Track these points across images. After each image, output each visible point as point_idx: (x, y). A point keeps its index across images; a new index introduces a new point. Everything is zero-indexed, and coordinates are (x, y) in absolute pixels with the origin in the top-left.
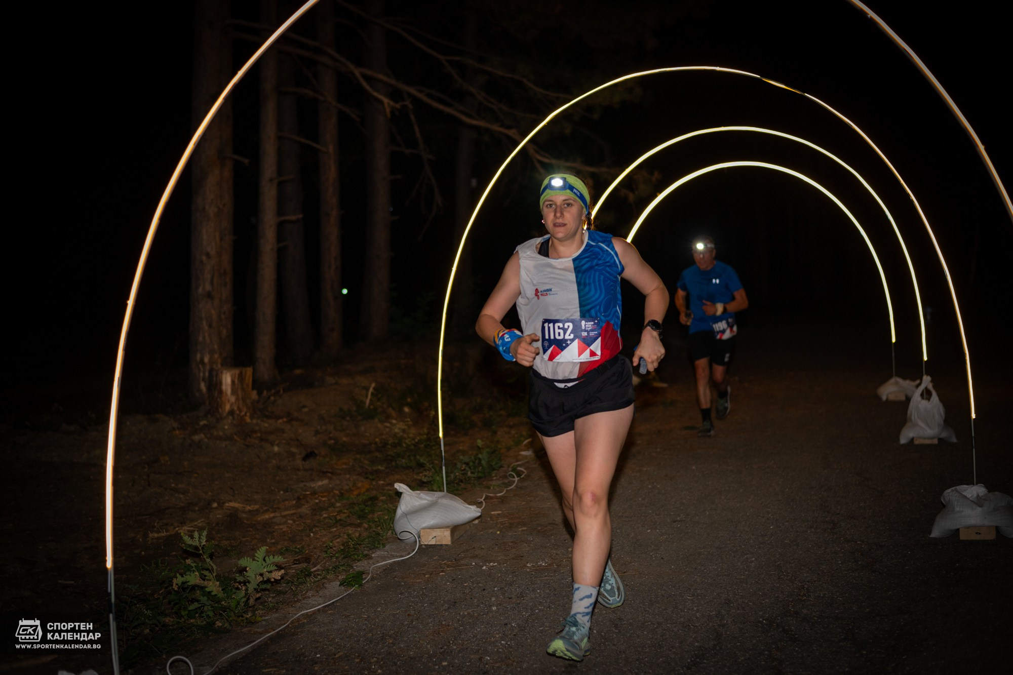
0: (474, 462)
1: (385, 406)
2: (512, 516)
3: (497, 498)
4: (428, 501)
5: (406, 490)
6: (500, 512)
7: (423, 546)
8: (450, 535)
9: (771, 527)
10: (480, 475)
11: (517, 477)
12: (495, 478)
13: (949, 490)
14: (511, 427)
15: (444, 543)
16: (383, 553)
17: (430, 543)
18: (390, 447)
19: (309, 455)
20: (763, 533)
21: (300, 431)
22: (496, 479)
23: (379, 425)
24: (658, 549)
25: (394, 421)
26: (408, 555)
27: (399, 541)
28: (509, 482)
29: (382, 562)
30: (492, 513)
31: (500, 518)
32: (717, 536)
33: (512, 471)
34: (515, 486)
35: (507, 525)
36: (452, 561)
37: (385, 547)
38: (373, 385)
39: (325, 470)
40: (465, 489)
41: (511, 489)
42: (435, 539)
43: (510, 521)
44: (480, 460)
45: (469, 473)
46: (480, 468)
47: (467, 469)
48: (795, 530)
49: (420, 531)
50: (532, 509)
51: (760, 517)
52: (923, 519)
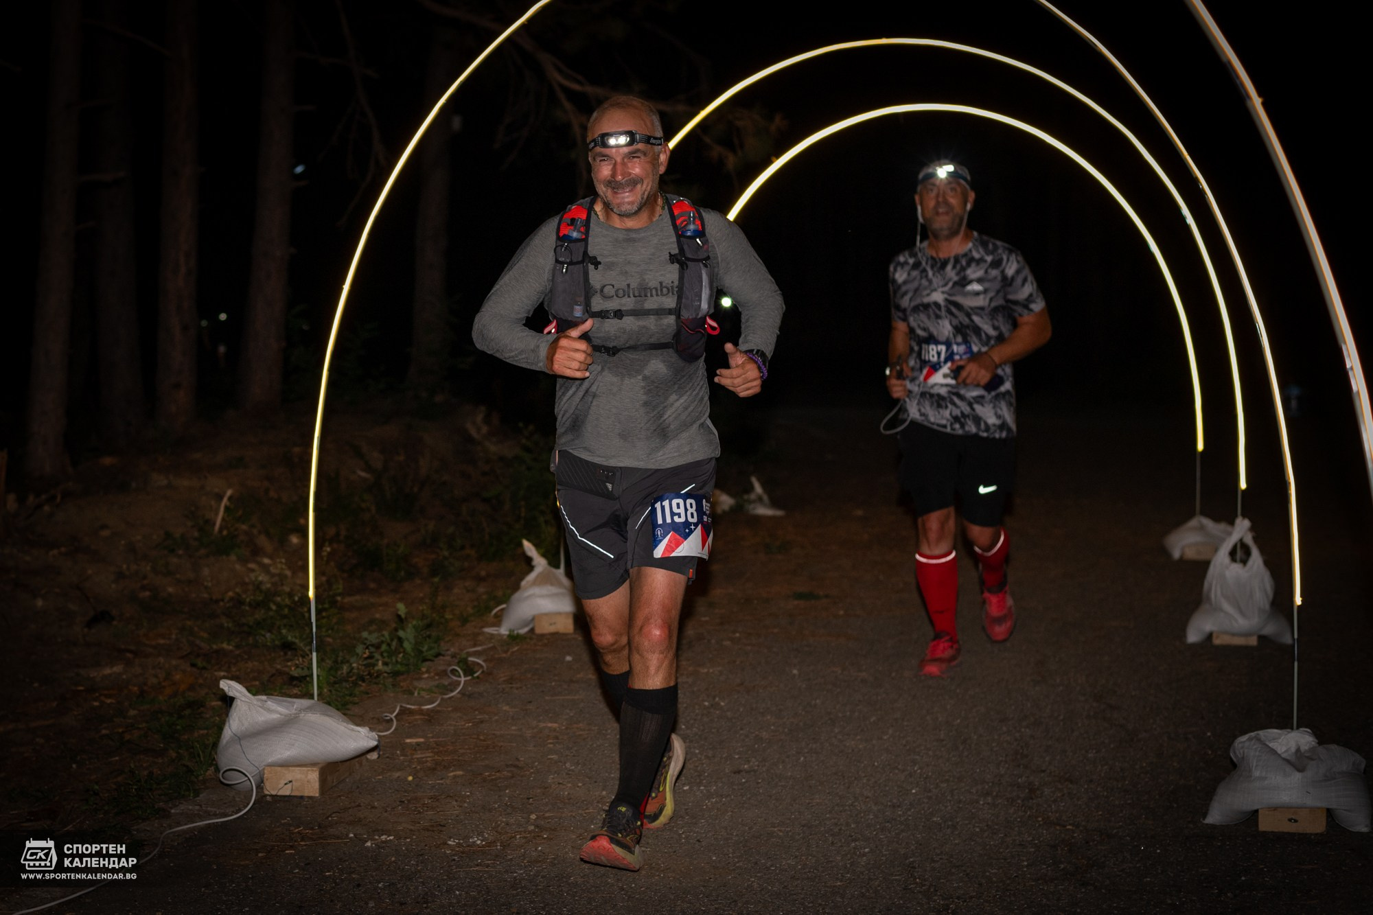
0: (389, 645)
1: (255, 531)
2: (441, 749)
3: (423, 714)
4: (281, 714)
5: (240, 692)
6: (422, 740)
7: (269, 798)
8: (317, 779)
9: (914, 791)
10: (399, 667)
11: (465, 676)
12: (426, 676)
13: (1244, 738)
14: (480, 579)
15: (306, 794)
16: (190, 807)
17: (281, 793)
18: (247, 608)
19: (102, 617)
20: (895, 801)
21: (90, 572)
22: (428, 677)
23: (238, 567)
24: (696, 824)
25: (266, 561)
26: (236, 813)
27: (225, 787)
28: (450, 684)
29: (186, 824)
30: (408, 741)
31: (419, 752)
32: (809, 804)
33: (458, 664)
34: (458, 693)
35: (429, 764)
36: (312, 829)
37: (198, 796)
38: (229, 493)
39: (123, 647)
40: (368, 693)
41: (452, 697)
42: (290, 785)
43: (436, 757)
44: (400, 640)
45: (380, 663)
46: (401, 655)
47: (377, 656)
48: (956, 797)
49: (264, 769)
50: (482, 738)
51: (897, 771)
52: (1199, 788)
